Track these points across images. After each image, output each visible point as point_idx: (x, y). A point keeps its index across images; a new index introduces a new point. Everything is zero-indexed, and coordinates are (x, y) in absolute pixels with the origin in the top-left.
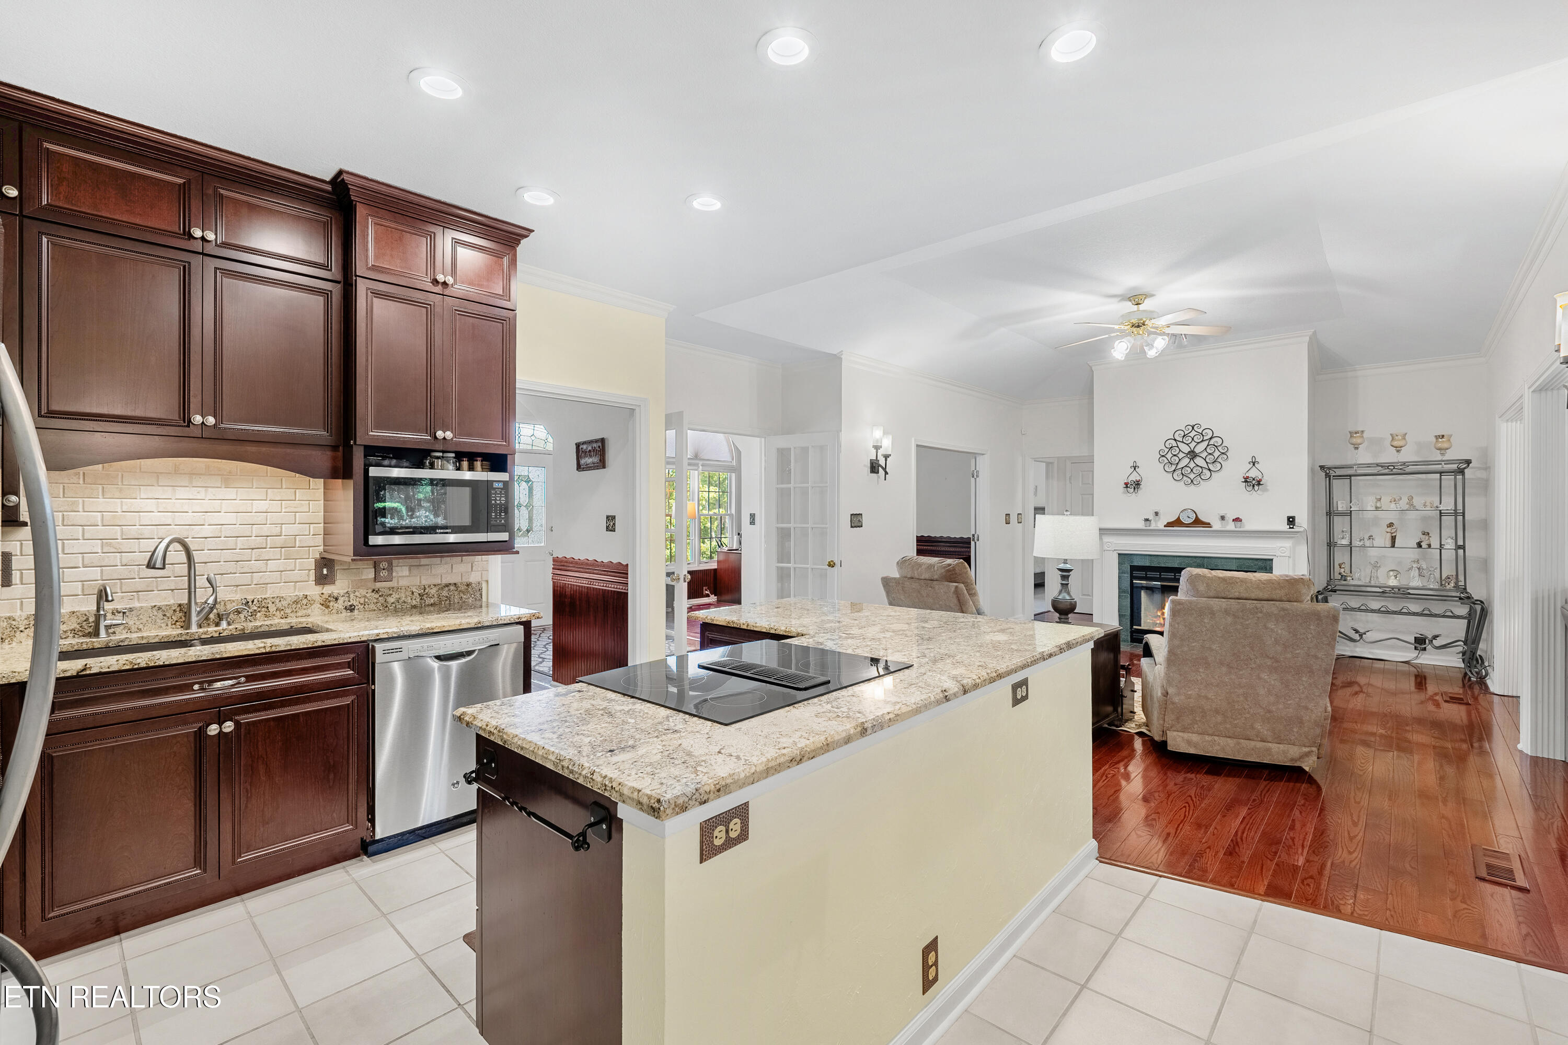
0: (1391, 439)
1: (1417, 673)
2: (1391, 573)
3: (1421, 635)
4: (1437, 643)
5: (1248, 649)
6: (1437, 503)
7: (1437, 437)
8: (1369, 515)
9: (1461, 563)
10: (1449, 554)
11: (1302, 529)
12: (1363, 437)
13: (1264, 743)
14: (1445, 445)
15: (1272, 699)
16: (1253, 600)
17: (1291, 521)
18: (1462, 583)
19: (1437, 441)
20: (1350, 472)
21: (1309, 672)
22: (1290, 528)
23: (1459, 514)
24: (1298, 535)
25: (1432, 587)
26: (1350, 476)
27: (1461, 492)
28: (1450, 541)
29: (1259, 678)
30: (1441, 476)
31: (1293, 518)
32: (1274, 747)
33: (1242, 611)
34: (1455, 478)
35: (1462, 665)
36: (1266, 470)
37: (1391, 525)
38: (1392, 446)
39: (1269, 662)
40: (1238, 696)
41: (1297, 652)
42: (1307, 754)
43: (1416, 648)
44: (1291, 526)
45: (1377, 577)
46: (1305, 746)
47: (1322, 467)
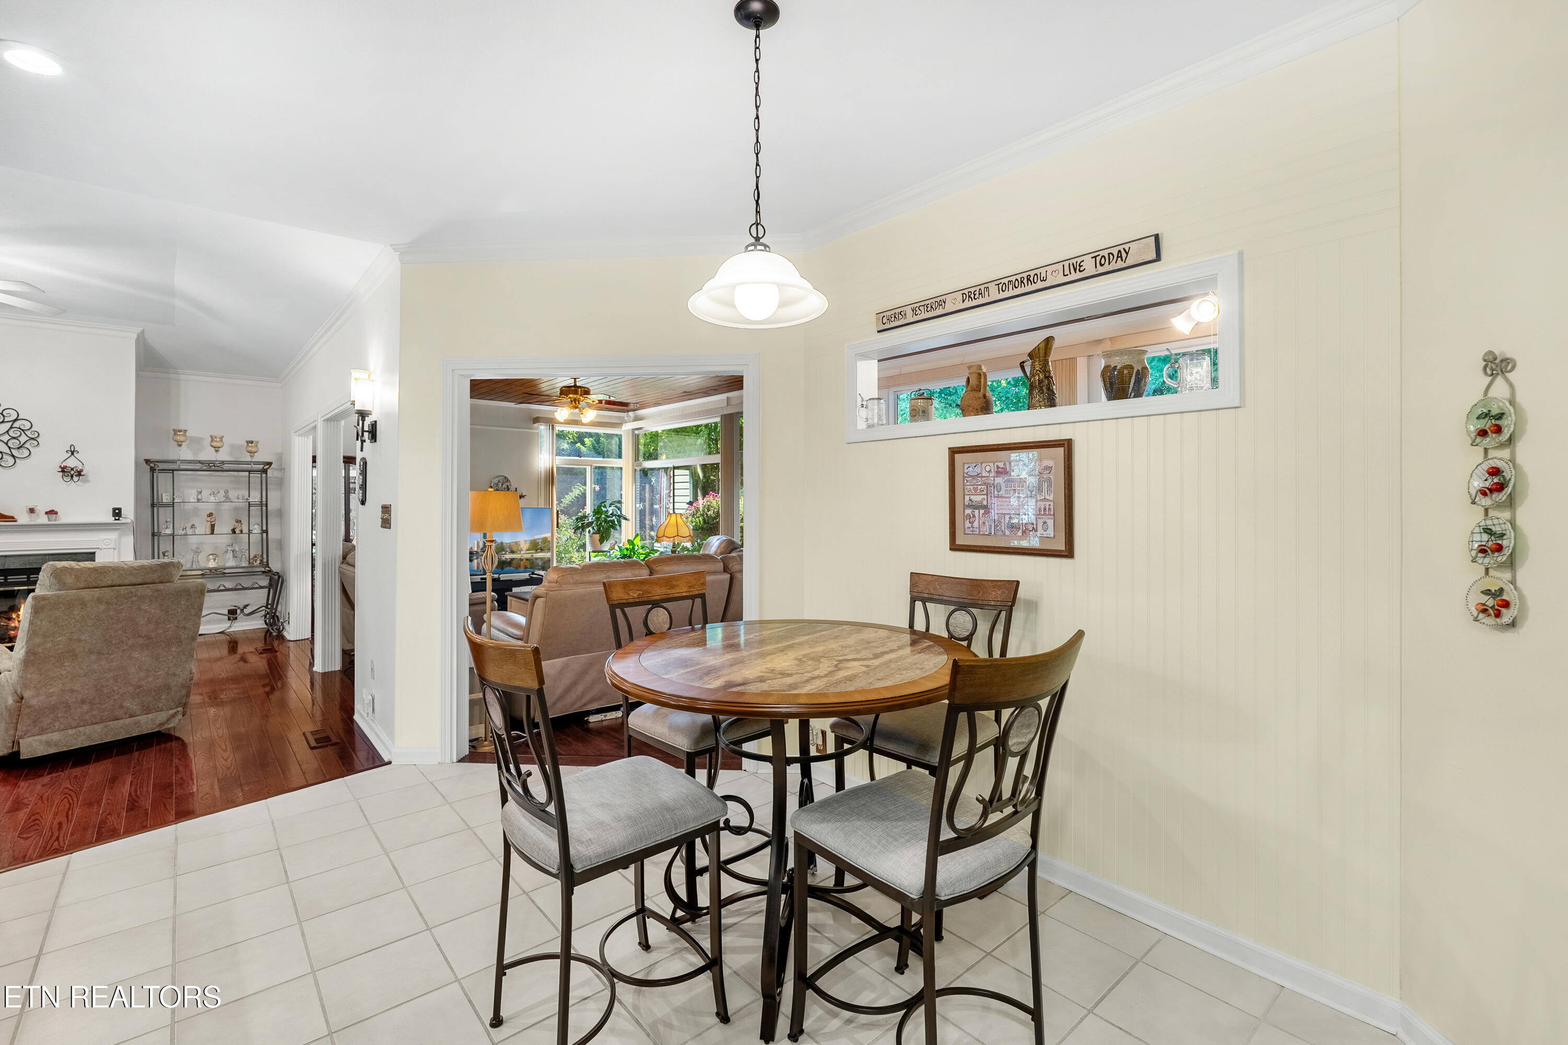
0: (211, 440)
1: (230, 640)
2: (211, 557)
3: (235, 606)
4: (246, 611)
5: (120, 632)
6: (247, 496)
7: (248, 442)
8: (188, 506)
9: (265, 544)
10: (255, 537)
11: (129, 521)
12: (185, 436)
13: (135, 718)
14: (254, 450)
15: (142, 675)
16: (126, 585)
17: (117, 513)
18: (265, 560)
19: (248, 445)
20: (171, 466)
21: (178, 642)
22: (116, 520)
23: (263, 504)
24: (124, 527)
25: (244, 565)
26: (173, 470)
27: (265, 487)
28: (256, 527)
29: (130, 658)
30: (249, 473)
31: (120, 509)
32: (143, 719)
33: (116, 598)
34: (261, 476)
35: (265, 626)
36: (87, 460)
37: (210, 515)
38: (211, 446)
39: (141, 641)
40: (107, 680)
41: (168, 626)
42: (173, 716)
43: (229, 619)
44: (117, 518)
45: (198, 562)
46: (171, 709)
47: (147, 461)
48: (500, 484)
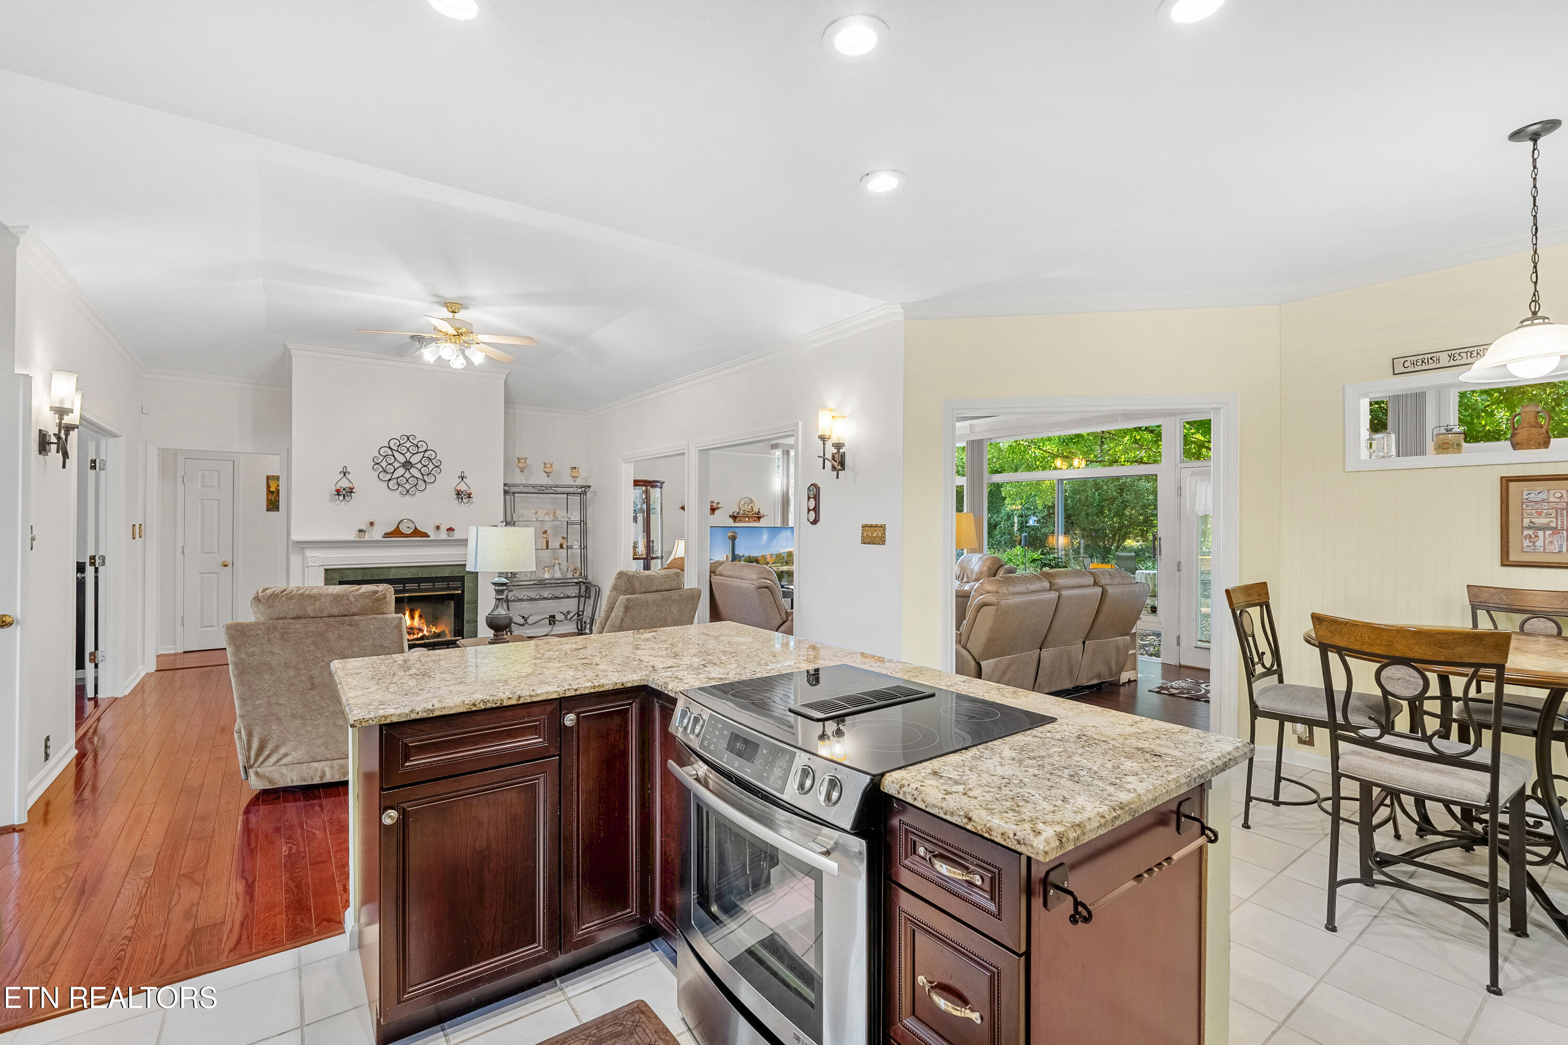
0: (544, 467)
2: (546, 569)
6: (567, 516)
7: (573, 468)
9: (583, 558)
10: (575, 552)
12: (526, 463)
14: (577, 474)
18: (584, 572)
19: (572, 471)
20: (514, 490)
23: (583, 523)
26: (515, 493)
27: (584, 508)
28: (578, 543)
30: (572, 495)
34: (581, 498)
36: (472, 484)
37: (545, 532)
38: (545, 472)
43: (550, 624)
48: (746, 505)
